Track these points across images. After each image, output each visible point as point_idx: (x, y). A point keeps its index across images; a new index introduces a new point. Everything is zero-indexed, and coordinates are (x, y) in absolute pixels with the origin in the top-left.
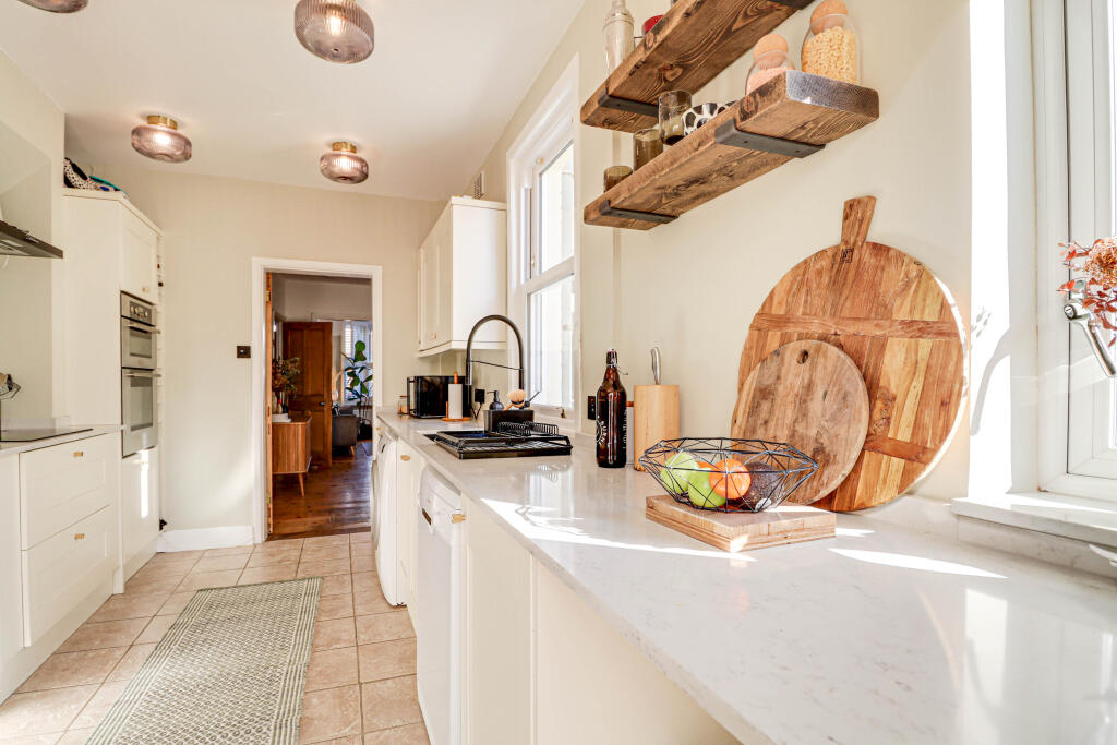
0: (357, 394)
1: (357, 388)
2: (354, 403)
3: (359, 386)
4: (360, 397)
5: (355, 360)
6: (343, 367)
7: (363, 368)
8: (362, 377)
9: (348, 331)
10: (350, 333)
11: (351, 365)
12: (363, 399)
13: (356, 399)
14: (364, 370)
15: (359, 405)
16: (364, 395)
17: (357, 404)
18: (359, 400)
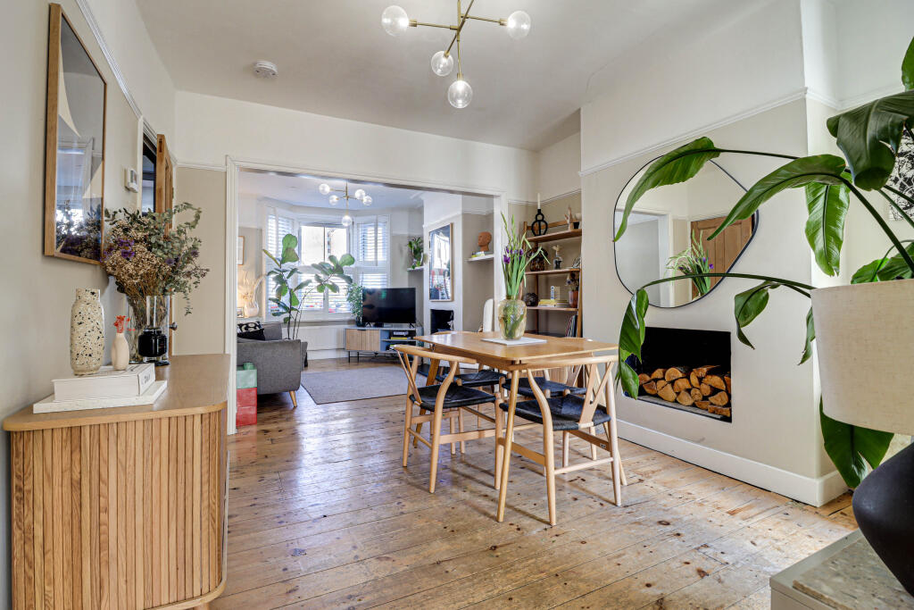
0: (285, 307)
1: (285, 299)
2: (280, 319)
3: (288, 294)
4: (289, 310)
5: (283, 261)
6: (265, 271)
7: (294, 271)
8: (291, 283)
9: (272, 223)
10: (274, 225)
11: (278, 267)
12: (293, 313)
13: (283, 313)
14: (295, 274)
15: (287, 321)
16: (295, 307)
17: (285, 319)
18: (287, 315)
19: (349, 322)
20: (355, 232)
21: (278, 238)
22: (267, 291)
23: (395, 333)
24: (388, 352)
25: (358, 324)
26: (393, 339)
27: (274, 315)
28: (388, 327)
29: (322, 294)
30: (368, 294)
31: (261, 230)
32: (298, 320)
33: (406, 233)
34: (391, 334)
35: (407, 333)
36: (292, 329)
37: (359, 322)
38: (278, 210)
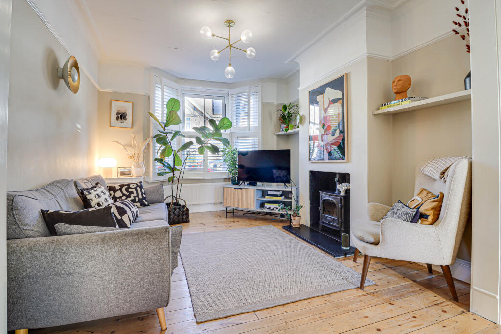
0: (169, 167)
1: (169, 160)
2: (165, 177)
3: (172, 157)
4: (173, 170)
5: (166, 125)
7: (177, 133)
8: (175, 145)
9: (158, 93)
10: (160, 93)
11: (163, 130)
12: (176, 173)
13: (167, 173)
14: (177, 137)
15: (171, 180)
16: (177, 167)
17: (169, 178)
18: (171, 174)
19: (225, 180)
20: (230, 102)
21: (163, 101)
22: (154, 152)
23: (269, 193)
24: (262, 210)
25: (234, 183)
26: (267, 198)
27: (159, 174)
28: (262, 186)
29: (202, 155)
30: (242, 154)
31: (149, 97)
32: (181, 178)
33: (274, 101)
34: (264, 193)
35: (281, 193)
36: (175, 186)
37: (235, 181)
38: (164, 80)
